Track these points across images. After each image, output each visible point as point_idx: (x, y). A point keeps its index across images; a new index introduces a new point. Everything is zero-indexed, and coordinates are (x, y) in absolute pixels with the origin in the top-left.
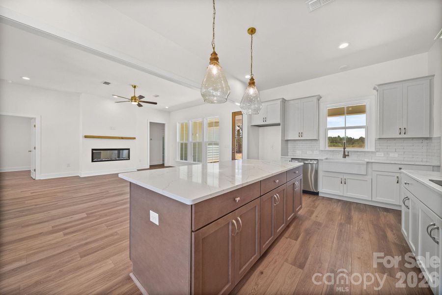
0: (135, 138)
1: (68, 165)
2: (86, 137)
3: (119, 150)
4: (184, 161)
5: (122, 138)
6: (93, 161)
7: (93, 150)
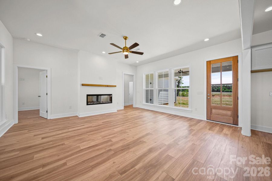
0: (115, 86)
1: (70, 108)
2: (83, 85)
3: (98, 95)
4: (149, 104)
5: (108, 86)
6: (87, 104)
7: (88, 95)
